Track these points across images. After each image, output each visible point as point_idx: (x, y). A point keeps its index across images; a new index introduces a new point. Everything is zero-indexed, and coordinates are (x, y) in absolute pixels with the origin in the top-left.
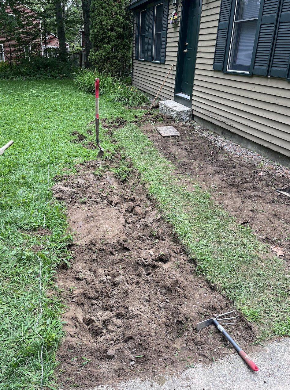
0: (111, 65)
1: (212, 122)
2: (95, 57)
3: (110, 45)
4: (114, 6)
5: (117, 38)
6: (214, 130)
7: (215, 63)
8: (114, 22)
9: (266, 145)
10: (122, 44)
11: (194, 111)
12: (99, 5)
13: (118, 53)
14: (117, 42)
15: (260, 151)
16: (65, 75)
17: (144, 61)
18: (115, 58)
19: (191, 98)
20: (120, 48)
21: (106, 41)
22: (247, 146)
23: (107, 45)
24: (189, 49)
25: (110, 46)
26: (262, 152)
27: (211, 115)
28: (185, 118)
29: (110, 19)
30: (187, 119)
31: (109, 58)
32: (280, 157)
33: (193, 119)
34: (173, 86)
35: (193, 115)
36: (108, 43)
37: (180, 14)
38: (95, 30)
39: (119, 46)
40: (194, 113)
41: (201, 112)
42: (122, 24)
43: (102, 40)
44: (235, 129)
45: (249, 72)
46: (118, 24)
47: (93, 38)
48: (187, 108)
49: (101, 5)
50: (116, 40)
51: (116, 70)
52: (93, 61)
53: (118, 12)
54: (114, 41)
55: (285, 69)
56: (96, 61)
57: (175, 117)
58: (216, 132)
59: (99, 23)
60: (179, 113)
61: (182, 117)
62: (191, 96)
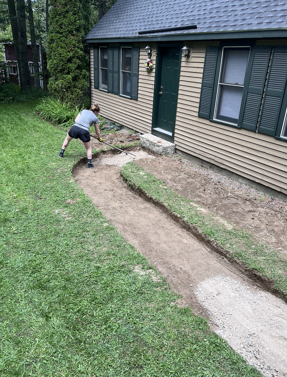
0: (72, 94)
1: (199, 157)
2: (55, 86)
3: (69, 74)
4: (73, 40)
5: (77, 69)
6: (201, 163)
7: (200, 112)
8: (73, 54)
9: (257, 181)
10: (81, 74)
11: (176, 146)
12: (58, 38)
13: (78, 83)
14: (77, 72)
15: (251, 185)
16: (11, 98)
17: (108, 92)
18: (75, 87)
19: (173, 134)
20: (79, 78)
21: (66, 71)
22: (238, 180)
23: (67, 75)
24: (164, 92)
25: (70, 76)
26: (253, 185)
27: (198, 152)
28: (171, 152)
29: (69, 52)
30: (172, 153)
31: (69, 87)
32: (271, 191)
33: (176, 152)
34: (151, 122)
35: (176, 149)
36: (68, 73)
37: (154, 62)
38: (55, 61)
39: (78, 76)
40: (177, 147)
41: (186, 148)
42: (80, 56)
43: (62, 71)
44: (225, 166)
45: (237, 125)
46: (77, 57)
47: (52, 68)
48: (171, 144)
49: (59, 38)
50: (75, 70)
51: (77, 98)
52: (53, 89)
53: (77, 45)
54: (74, 72)
55: (273, 130)
56: (56, 89)
57: (162, 151)
58: (203, 166)
59: (59, 54)
60: (165, 149)
61: (168, 152)
62: (173, 133)
